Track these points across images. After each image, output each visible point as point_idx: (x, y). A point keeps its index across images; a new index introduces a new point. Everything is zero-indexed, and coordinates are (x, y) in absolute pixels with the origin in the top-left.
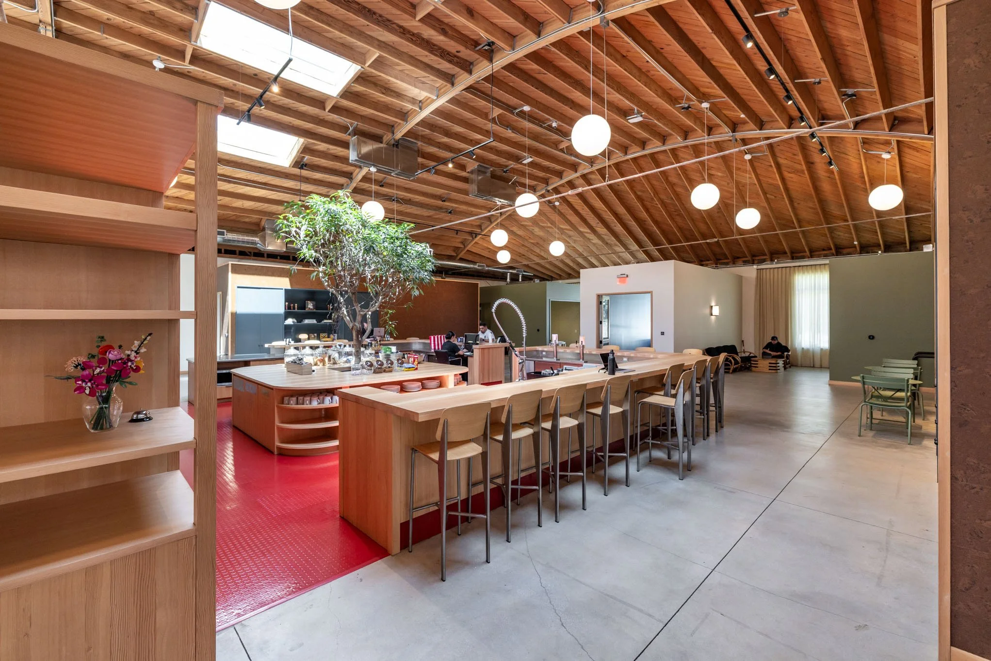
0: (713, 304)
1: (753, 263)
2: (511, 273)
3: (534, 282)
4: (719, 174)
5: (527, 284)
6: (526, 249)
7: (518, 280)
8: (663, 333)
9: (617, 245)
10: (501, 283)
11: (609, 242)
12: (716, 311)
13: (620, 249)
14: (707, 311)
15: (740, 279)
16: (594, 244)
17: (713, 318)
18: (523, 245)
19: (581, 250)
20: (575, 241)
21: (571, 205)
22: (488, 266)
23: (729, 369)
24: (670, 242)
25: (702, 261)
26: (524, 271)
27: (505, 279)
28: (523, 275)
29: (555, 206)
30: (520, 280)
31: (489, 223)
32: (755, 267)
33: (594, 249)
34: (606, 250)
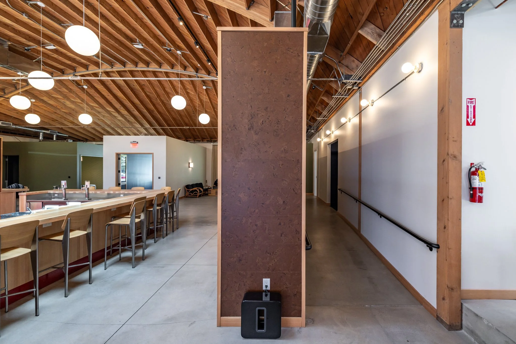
0: (190, 161)
1: (211, 142)
2: (44, 133)
3: (67, 141)
4: (192, 93)
5: (60, 143)
6: (59, 116)
7: (52, 139)
8: (159, 178)
9: (135, 123)
10: (35, 140)
11: (130, 120)
12: (192, 165)
13: (138, 126)
14: (187, 165)
15: (205, 149)
16: (119, 120)
17: (190, 169)
18: (55, 113)
19: (108, 122)
20: (104, 116)
21: (98, 90)
22: (14, 124)
23: (197, 195)
24: (169, 125)
25: (187, 138)
26: (58, 133)
27: (38, 137)
28: (57, 135)
29: (84, 89)
30: (54, 139)
31: (14, 89)
32: (212, 144)
33: (119, 124)
34: (128, 125)
